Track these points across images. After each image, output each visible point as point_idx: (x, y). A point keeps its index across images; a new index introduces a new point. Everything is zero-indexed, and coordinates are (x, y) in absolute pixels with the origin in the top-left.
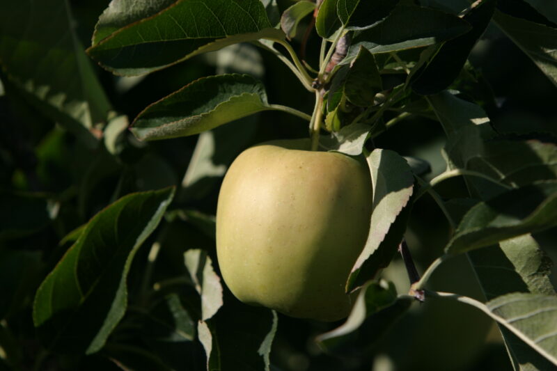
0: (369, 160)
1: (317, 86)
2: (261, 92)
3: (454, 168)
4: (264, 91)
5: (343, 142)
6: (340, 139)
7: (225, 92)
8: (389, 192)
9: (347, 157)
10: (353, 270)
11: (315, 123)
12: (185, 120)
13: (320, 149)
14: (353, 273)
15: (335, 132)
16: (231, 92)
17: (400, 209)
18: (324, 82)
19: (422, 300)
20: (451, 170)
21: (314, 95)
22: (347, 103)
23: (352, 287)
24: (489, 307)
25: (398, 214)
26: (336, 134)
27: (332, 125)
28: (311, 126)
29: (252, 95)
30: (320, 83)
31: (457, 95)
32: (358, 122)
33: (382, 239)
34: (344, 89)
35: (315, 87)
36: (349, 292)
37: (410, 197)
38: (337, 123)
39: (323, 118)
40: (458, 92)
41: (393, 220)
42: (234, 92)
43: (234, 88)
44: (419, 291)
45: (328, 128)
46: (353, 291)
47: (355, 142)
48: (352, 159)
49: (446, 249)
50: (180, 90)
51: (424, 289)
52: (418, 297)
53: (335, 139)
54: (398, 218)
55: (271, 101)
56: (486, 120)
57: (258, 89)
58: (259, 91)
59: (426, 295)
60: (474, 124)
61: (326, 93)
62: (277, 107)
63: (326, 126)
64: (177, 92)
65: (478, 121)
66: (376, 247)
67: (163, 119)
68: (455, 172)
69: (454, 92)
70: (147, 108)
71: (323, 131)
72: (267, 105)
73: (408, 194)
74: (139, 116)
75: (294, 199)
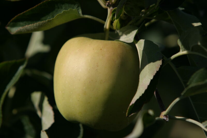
0: (137, 45)
1: (109, 6)
2: (78, 8)
3: (184, 50)
4: (80, 8)
5: (122, 35)
6: (120, 34)
7: (58, 8)
8: (149, 62)
9: (125, 44)
10: (131, 104)
11: (107, 25)
12: (38, 23)
13: (109, 39)
14: (130, 106)
15: (118, 30)
16: (62, 8)
17: (155, 72)
18: (112, 3)
19: (167, 120)
20: (183, 51)
21: (107, 10)
22: (125, 14)
23: (130, 113)
24: (204, 125)
25: (154, 74)
26: (118, 31)
27: (117, 26)
28: (105, 27)
29: (74, 10)
30: (110, 3)
31: (183, 10)
32: (130, 25)
33: (146, 88)
34: (124, 7)
35: (108, 6)
36: (128, 116)
37: (161, 66)
38: (119, 25)
39: (112, 23)
40: (183, 9)
41: (152, 78)
42: (63, 8)
43: (64, 6)
44: (165, 116)
45: (114, 27)
46: (130, 116)
47: (129, 35)
48: (128, 45)
49: (182, 94)
50: (34, 7)
51: (168, 115)
52: (165, 119)
53: (117, 34)
54: (154, 77)
55: (83, 13)
56: (199, 24)
57: (77, 6)
58: (77, 8)
59: (170, 118)
60: (193, 26)
61: (113, 9)
62: (87, 16)
63: (113, 27)
64: (33, 8)
65: (196, 25)
66: (143, 92)
67: (25, 22)
68: (185, 52)
69: (181, 9)
70: (16, 17)
71: (111, 30)
72: (81, 15)
73: (159, 64)
74: (11, 20)
75: (98, 66)
